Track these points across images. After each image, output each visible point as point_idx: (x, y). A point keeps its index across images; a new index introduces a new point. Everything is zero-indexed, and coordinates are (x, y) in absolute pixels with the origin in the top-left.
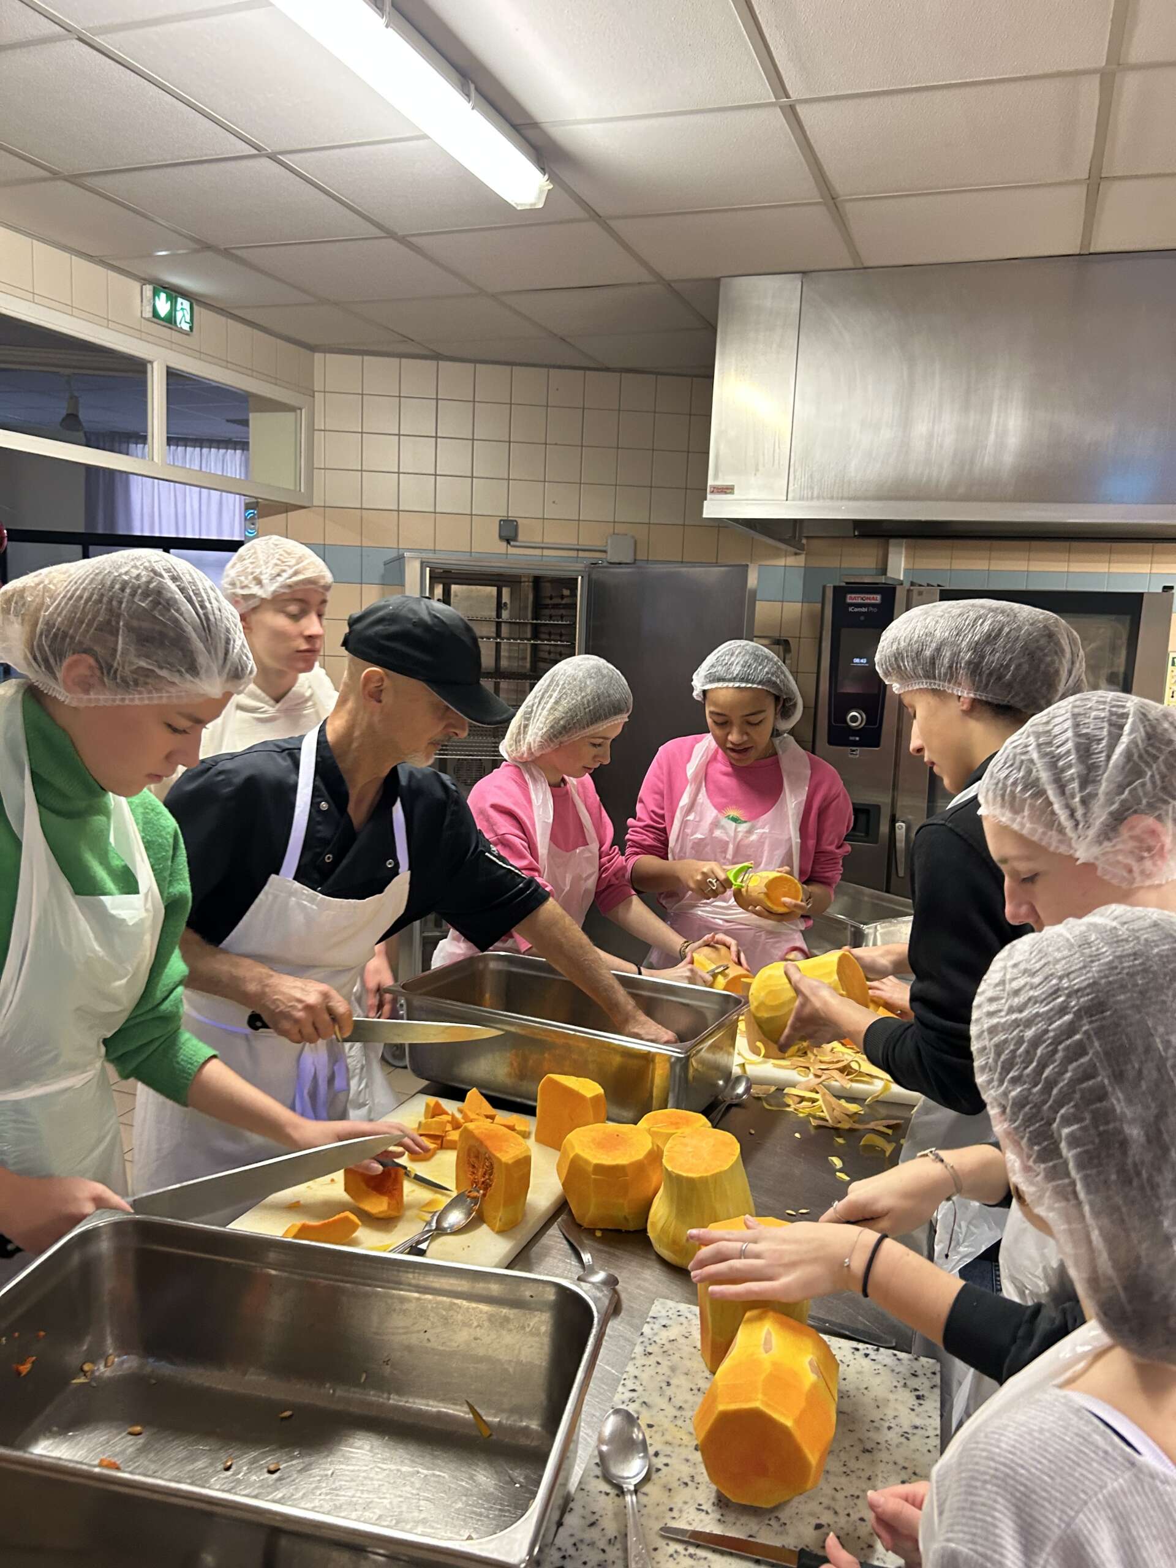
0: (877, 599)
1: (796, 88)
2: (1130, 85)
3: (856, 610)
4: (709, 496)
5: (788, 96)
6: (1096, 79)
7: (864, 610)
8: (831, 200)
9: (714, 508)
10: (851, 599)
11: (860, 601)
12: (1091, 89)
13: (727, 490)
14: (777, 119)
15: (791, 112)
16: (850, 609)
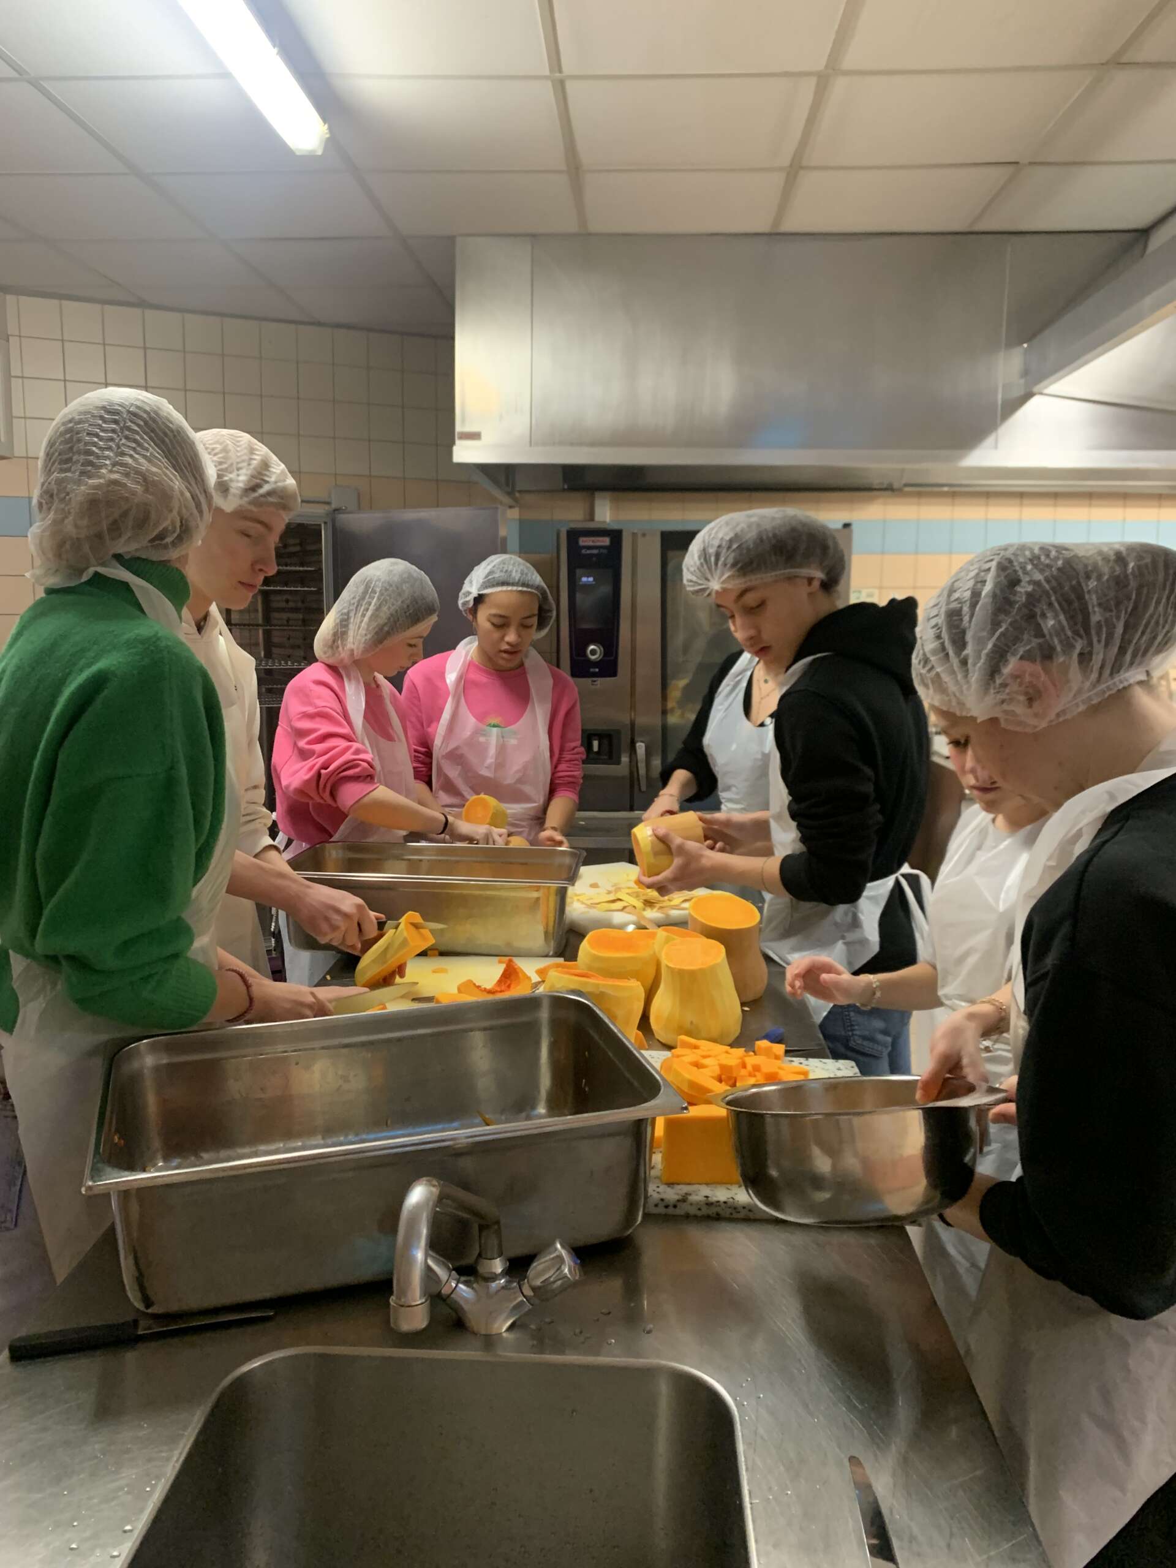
0: (606, 541)
1: (569, 66)
2: (840, 86)
3: (588, 552)
4: (457, 442)
5: (560, 71)
6: (813, 81)
7: (595, 552)
8: (574, 169)
9: (464, 453)
10: (584, 541)
11: (591, 544)
12: (808, 87)
13: (475, 436)
14: (546, 92)
15: (560, 87)
16: (583, 551)
